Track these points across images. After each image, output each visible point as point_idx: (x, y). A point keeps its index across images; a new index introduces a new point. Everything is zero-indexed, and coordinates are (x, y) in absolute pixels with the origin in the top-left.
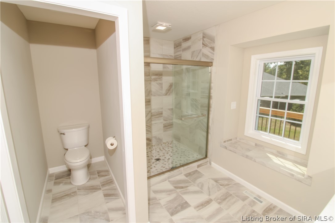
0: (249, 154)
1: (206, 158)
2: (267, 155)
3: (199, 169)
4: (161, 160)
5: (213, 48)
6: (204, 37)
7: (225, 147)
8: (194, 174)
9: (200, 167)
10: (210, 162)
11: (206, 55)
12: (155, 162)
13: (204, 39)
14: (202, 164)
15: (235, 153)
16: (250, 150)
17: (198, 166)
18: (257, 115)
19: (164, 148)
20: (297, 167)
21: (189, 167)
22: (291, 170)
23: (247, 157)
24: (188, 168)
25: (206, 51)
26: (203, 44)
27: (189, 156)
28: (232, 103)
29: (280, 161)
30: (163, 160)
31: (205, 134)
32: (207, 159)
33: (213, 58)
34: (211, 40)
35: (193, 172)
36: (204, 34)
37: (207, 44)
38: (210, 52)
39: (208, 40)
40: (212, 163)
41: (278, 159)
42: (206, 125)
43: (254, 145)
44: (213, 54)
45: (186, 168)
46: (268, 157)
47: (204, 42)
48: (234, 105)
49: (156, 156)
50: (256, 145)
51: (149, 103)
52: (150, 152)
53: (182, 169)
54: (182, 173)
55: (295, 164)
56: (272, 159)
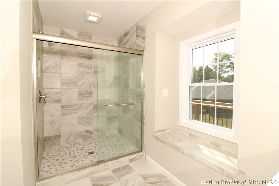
0: (179, 145)
1: (142, 151)
2: (198, 145)
3: (131, 164)
4: (95, 153)
5: (144, 38)
6: (137, 29)
7: (157, 137)
8: (124, 169)
9: (134, 161)
10: (145, 156)
11: (139, 45)
12: (87, 155)
13: (138, 31)
14: (136, 158)
15: (166, 144)
16: (180, 140)
17: (131, 161)
18: (190, 103)
19: (105, 141)
20: (230, 160)
21: (119, 161)
22: (222, 163)
23: (176, 148)
24: (117, 162)
25: (139, 41)
26: (137, 36)
27: (125, 150)
28: (163, 90)
29: (210, 152)
30: (97, 153)
31: (140, 124)
32: (143, 153)
33: (144, 47)
34: (142, 31)
35: (123, 167)
36: (137, 26)
37: (139, 35)
38: (142, 42)
39: (141, 31)
40: (147, 156)
41: (209, 150)
42: (140, 115)
43: (188, 135)
44: (144, 43)
45: (116, 162)
46: (199, 148)
47: (138, 35)
48: (165, 93)
49: (91, 150)
50: (190, 135)
51: (91, 95)
52: (87, 145)
53: (110, 163)
54: (109, 168)
55: (227, 155)
56: (202, 149)
